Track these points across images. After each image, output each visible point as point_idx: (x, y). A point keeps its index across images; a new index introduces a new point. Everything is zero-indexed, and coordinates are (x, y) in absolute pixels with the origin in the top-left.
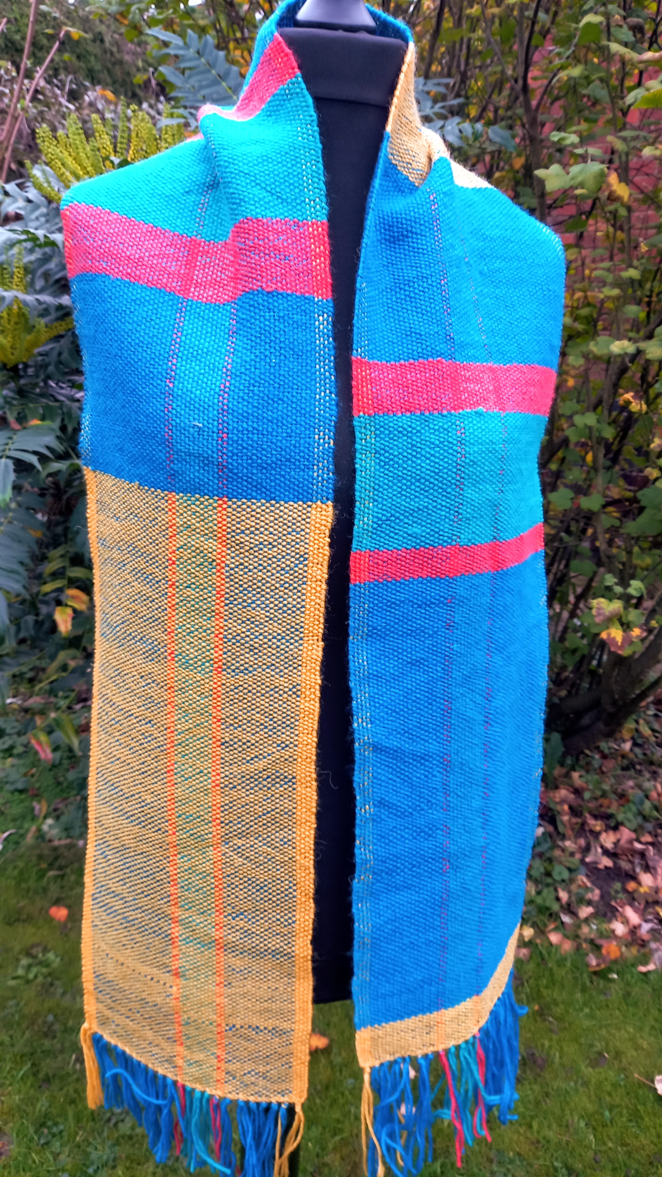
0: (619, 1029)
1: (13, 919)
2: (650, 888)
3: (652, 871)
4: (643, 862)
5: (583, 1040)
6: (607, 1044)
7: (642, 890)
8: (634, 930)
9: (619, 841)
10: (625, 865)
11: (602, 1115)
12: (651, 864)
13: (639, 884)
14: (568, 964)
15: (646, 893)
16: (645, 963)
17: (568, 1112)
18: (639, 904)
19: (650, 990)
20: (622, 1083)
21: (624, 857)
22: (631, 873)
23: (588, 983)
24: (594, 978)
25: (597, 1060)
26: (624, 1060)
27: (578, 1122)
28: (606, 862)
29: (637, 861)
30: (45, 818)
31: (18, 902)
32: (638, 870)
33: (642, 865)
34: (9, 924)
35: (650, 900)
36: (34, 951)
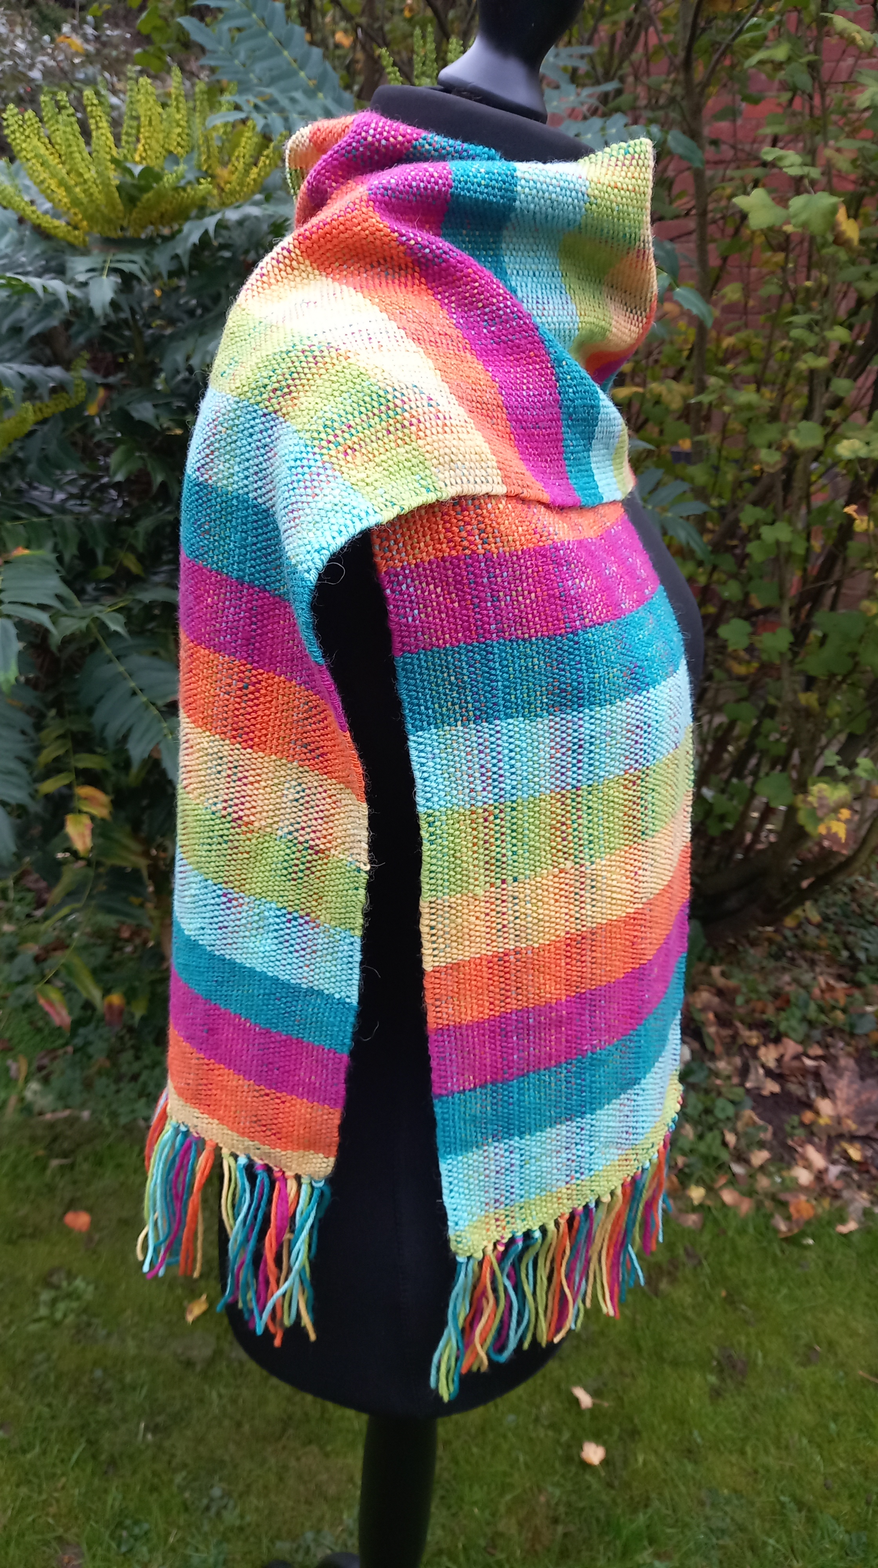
0: (827, 1312)
1: (14, 1236)
2: (830, 1117)
3: (830, 1095)
4: (818, 1084)
5: (785, 1330)
6: (816, 1334)
7: (823, 1121)
8: (820, 1176)
9: (782, 1056)
10: (794, 1088)
11: (826, 1427)
12: (828, 1086)
13: (817, 1113)
14: (751, 1230)
15: (827, 1125)
16: (843, 1221)
17: (783, 1428)
18: (820, 1139)
19: (854, 1255)
20: (843, 1383)
21: (793, 1079)
22: (804, 1099)
23: (778, 1253)
24: (785, 1245)
25: (808, 1358)
26: (840, 1352)
27: (800, 1440)
28: (772, 1087)
29: (810, 1083)
30: (27, 1081)
31: (16, 1210)
32: (813, 1095)
33: (816, 1088)
34: (11, 1242)
35: (833, 1134)
36: (55, 1279)
